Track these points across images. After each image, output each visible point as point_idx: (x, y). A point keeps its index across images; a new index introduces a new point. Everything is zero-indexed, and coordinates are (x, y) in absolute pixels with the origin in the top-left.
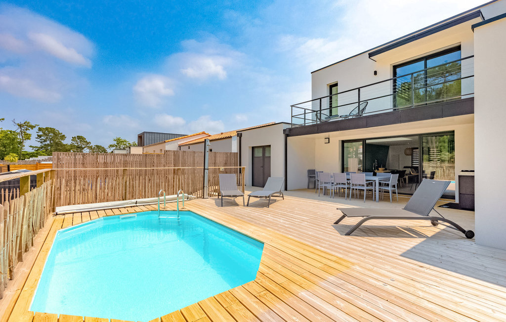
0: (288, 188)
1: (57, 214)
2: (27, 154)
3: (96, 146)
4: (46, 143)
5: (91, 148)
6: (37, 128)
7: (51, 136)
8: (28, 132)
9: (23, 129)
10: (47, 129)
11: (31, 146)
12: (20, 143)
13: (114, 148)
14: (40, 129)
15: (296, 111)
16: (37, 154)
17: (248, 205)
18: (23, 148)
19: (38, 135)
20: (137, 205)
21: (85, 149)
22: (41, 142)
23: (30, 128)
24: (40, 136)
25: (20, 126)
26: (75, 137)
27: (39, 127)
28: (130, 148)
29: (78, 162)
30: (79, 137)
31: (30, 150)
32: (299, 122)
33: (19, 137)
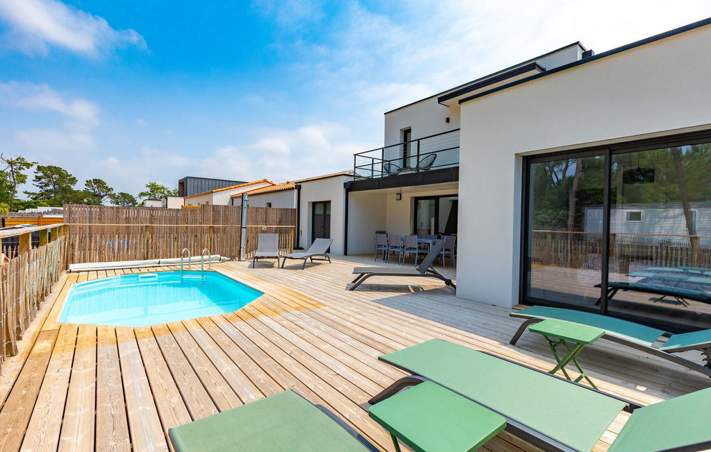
0: (349, 252)
1: (71, 272)
2: (21, 204)
3: (121, 194)
4: (48, 188)
5: (113, 196)
6: (35, 167)
7: (56, 178)
8: (22, 172)
9: (15, 167)
10: (49, 168)
11: (26, 193)
12: (12, 188)
13: (147, 197)
14: (39, 168)
15: (361, 161)
16: (35, 203)
17: (282, 267)
18: (16, 195)
19: (36, 177)
20: (160, 265)
21: (105, 197)
22: (41, 187)
23: (24, 167)
24: (38, 178)
25: (11, 163)
26: (90, 181)
27: (37, 165)
28: (166, 198)
29: (93, 216)
30: (96, 181)
31: (25, 198)
32: (365, 174)
33: (8, 179)
